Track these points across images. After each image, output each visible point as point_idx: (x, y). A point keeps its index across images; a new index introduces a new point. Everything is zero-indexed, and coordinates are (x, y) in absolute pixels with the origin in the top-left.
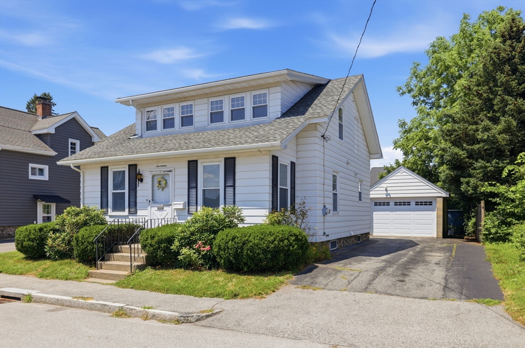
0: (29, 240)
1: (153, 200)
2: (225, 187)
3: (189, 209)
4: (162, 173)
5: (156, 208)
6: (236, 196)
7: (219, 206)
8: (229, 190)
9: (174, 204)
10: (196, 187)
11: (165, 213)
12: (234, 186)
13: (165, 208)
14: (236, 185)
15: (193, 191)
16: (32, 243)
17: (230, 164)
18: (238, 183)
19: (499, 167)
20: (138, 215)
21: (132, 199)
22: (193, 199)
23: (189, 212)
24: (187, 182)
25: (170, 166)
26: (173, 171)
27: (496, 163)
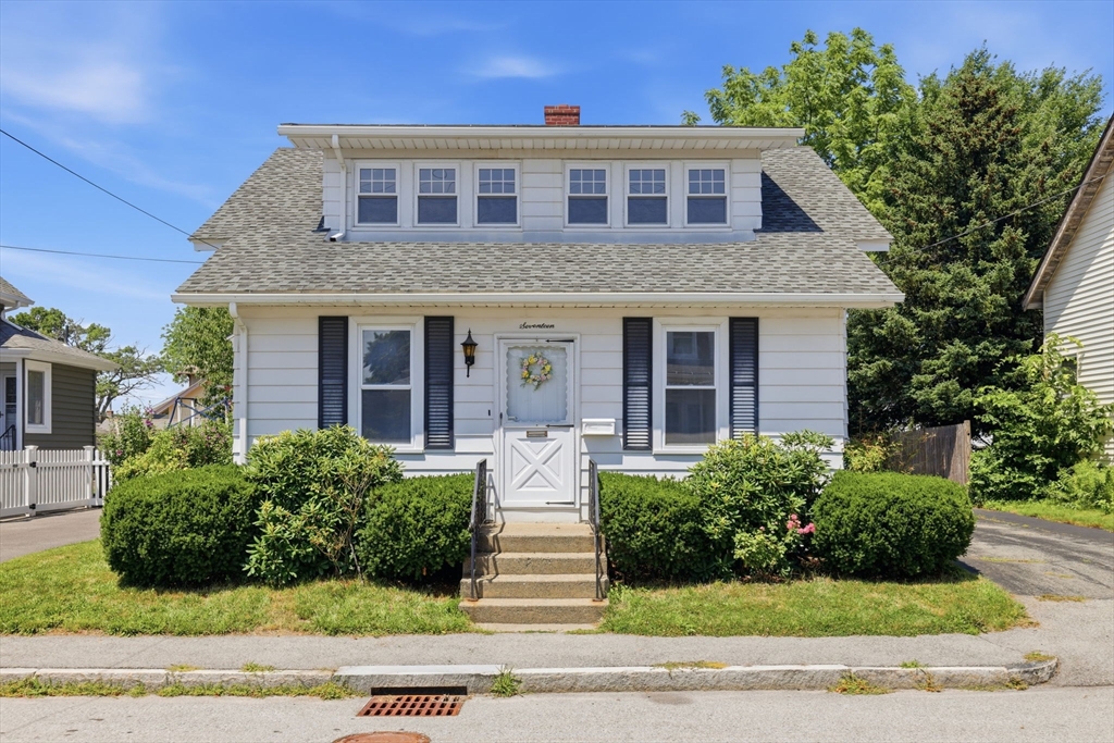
0: (192, 528)
1: (508, 413)
2: (732, 384)
3: (625, 437)
4: (543, 343)
5: (524, 435)
6: (761, 406)
7: (713, 429)
8: (743, 395)
9: (589, 424)
10: (649, 384)
11: (551, 446)
12: (755, 384)
13: (551, 434)
14: (761, 383)
15: (639, 395)
16: (201, 539)
17: (745, 333)
18: (764, 378)
19: (990, 356)
20: (456, 451)
21: (438, 410)
22: (639, 412)
23: (625, 443)
24: (621, 372)
25: (563, 328)
26: (577, 341)
27: (986, 348)
